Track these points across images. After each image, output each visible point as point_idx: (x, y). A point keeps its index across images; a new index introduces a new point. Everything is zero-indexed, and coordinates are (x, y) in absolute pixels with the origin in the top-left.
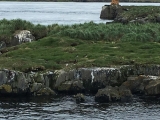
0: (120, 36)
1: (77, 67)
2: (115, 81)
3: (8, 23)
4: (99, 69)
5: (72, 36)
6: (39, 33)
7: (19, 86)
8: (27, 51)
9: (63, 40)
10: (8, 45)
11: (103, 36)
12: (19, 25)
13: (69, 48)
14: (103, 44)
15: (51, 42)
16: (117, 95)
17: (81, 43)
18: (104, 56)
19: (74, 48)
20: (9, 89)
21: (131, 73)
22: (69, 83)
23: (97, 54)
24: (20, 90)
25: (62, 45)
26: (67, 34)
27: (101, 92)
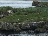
0: (41, 11)
1: (28, 22)
2: (40, 26)
3: (5, 7)
4: (35, 22)
5: (26, 12)
6: (15, 10)
7: (10, 28)
8: (12, 16)
9: (23, 13)
10: (5, 14)
11: (35, 11)
12: (9, 8)
13: (25, 15)
14: (35, 14)
15: (19, 14)
16: (41, 31)
17: (28, 14)
18: (37, 18)
19: (26, 15)
20: (7, 29)
21: (45, 23)
22: (26, 27)
23: (34, 17)
24: (10, 29)
25: (22, 14)
26: (24, 11)
27: (36, 30)
